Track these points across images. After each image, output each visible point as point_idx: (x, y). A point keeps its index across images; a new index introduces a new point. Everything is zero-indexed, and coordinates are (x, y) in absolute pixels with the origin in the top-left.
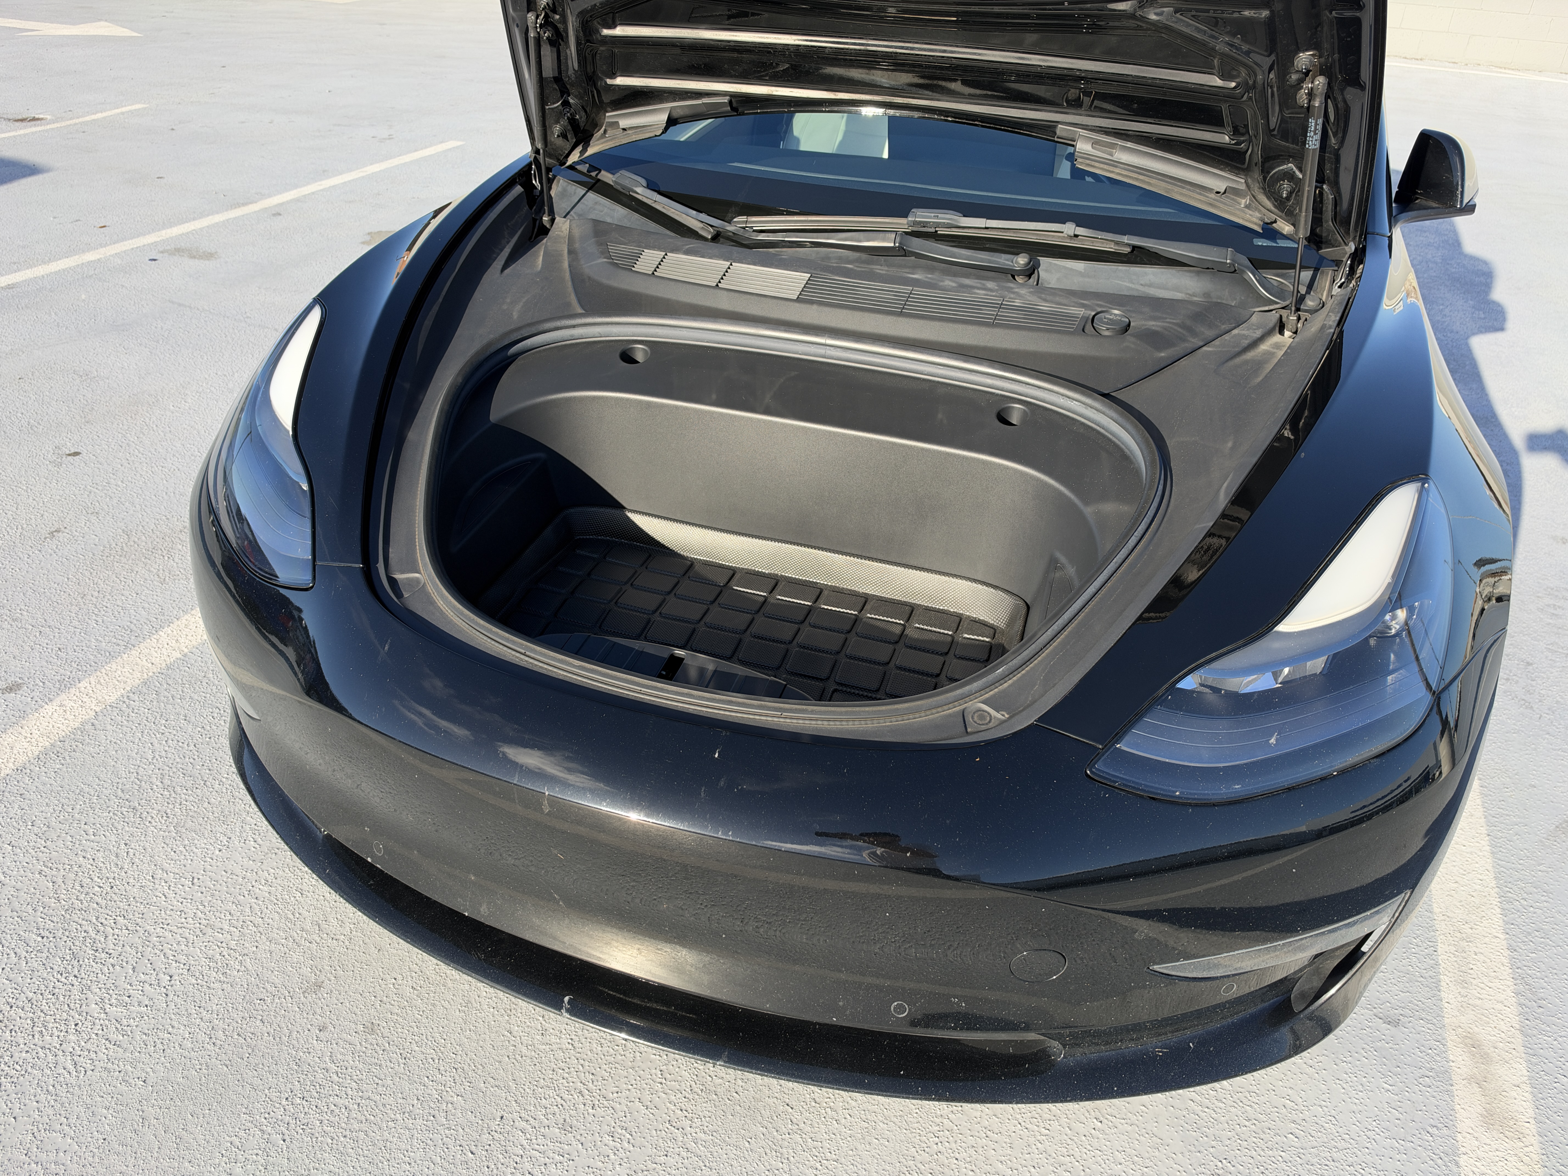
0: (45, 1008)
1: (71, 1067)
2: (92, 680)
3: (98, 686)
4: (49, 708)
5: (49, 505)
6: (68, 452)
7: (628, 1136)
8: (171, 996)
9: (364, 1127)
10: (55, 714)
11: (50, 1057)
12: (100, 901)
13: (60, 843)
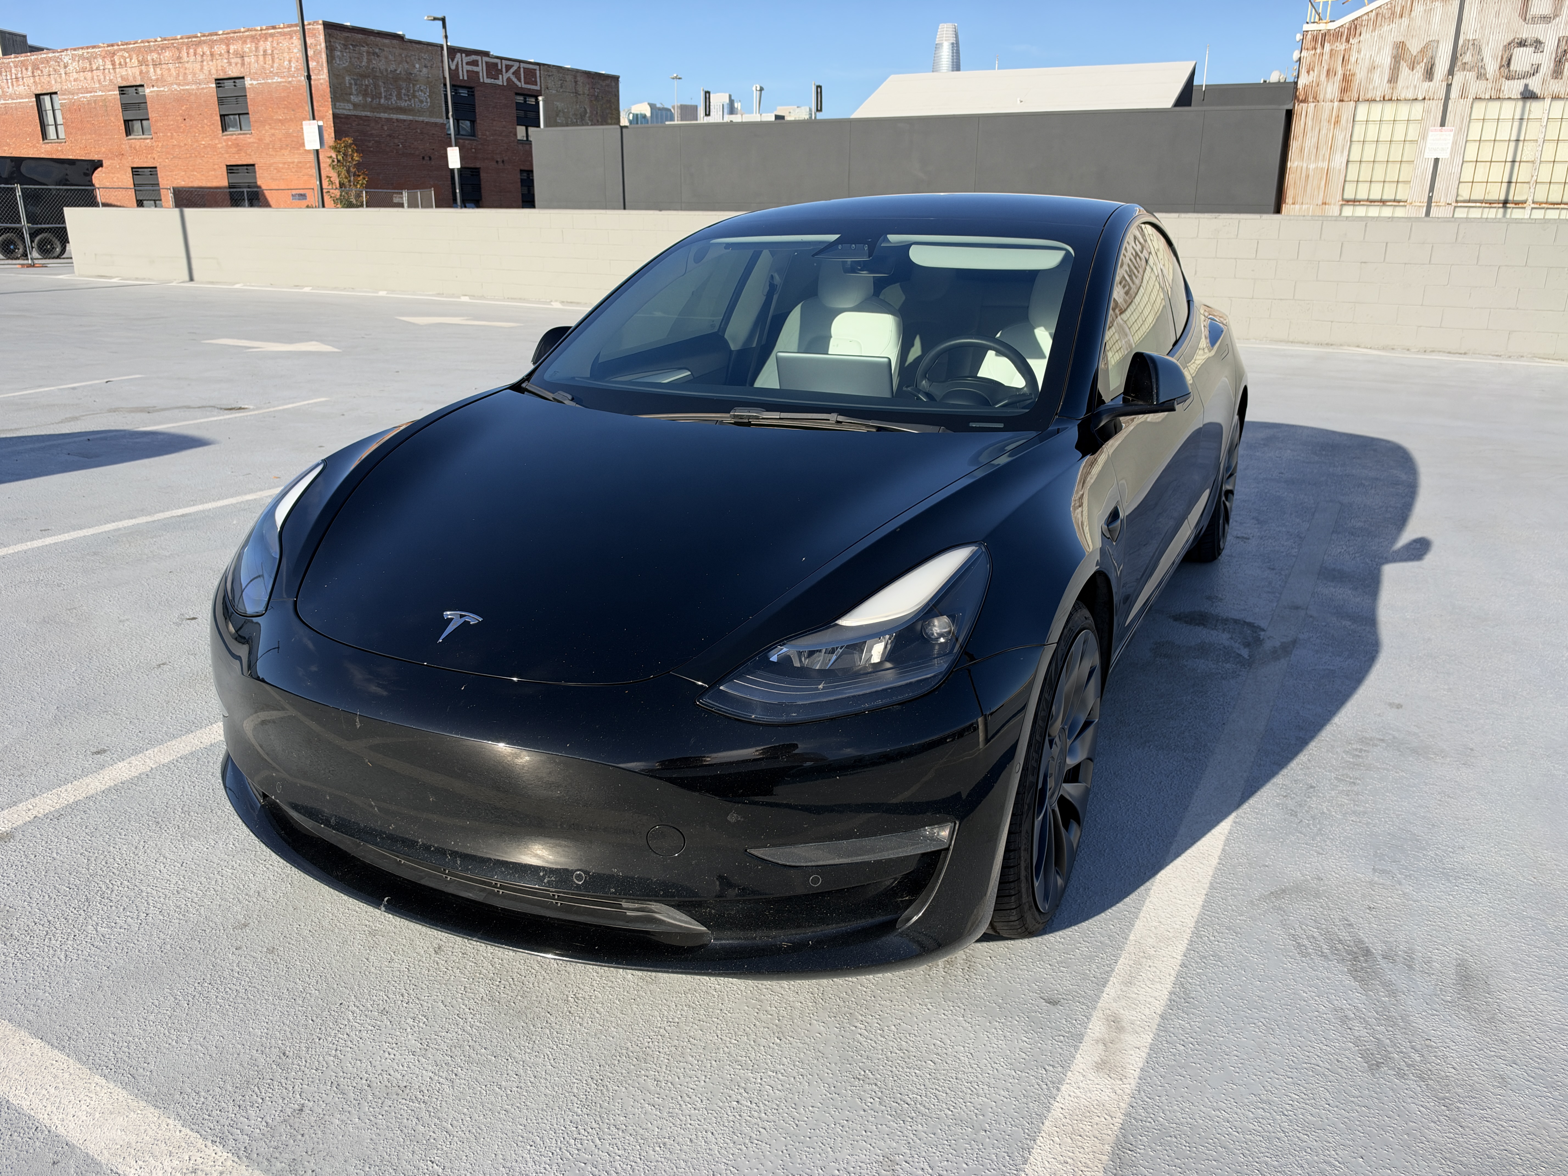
0: (58, 925)
1: (62, 957)
2: (156, 750)
3: (159, 754)
4: (121, 764)
5: (164, 649)
6: (188, 617)
7: (425, 1020)
8: (143, 924)
9: (244, 1002)
10: (124, 768)
11: (51, 952)
12: (115, 871)
13: (101, 839)
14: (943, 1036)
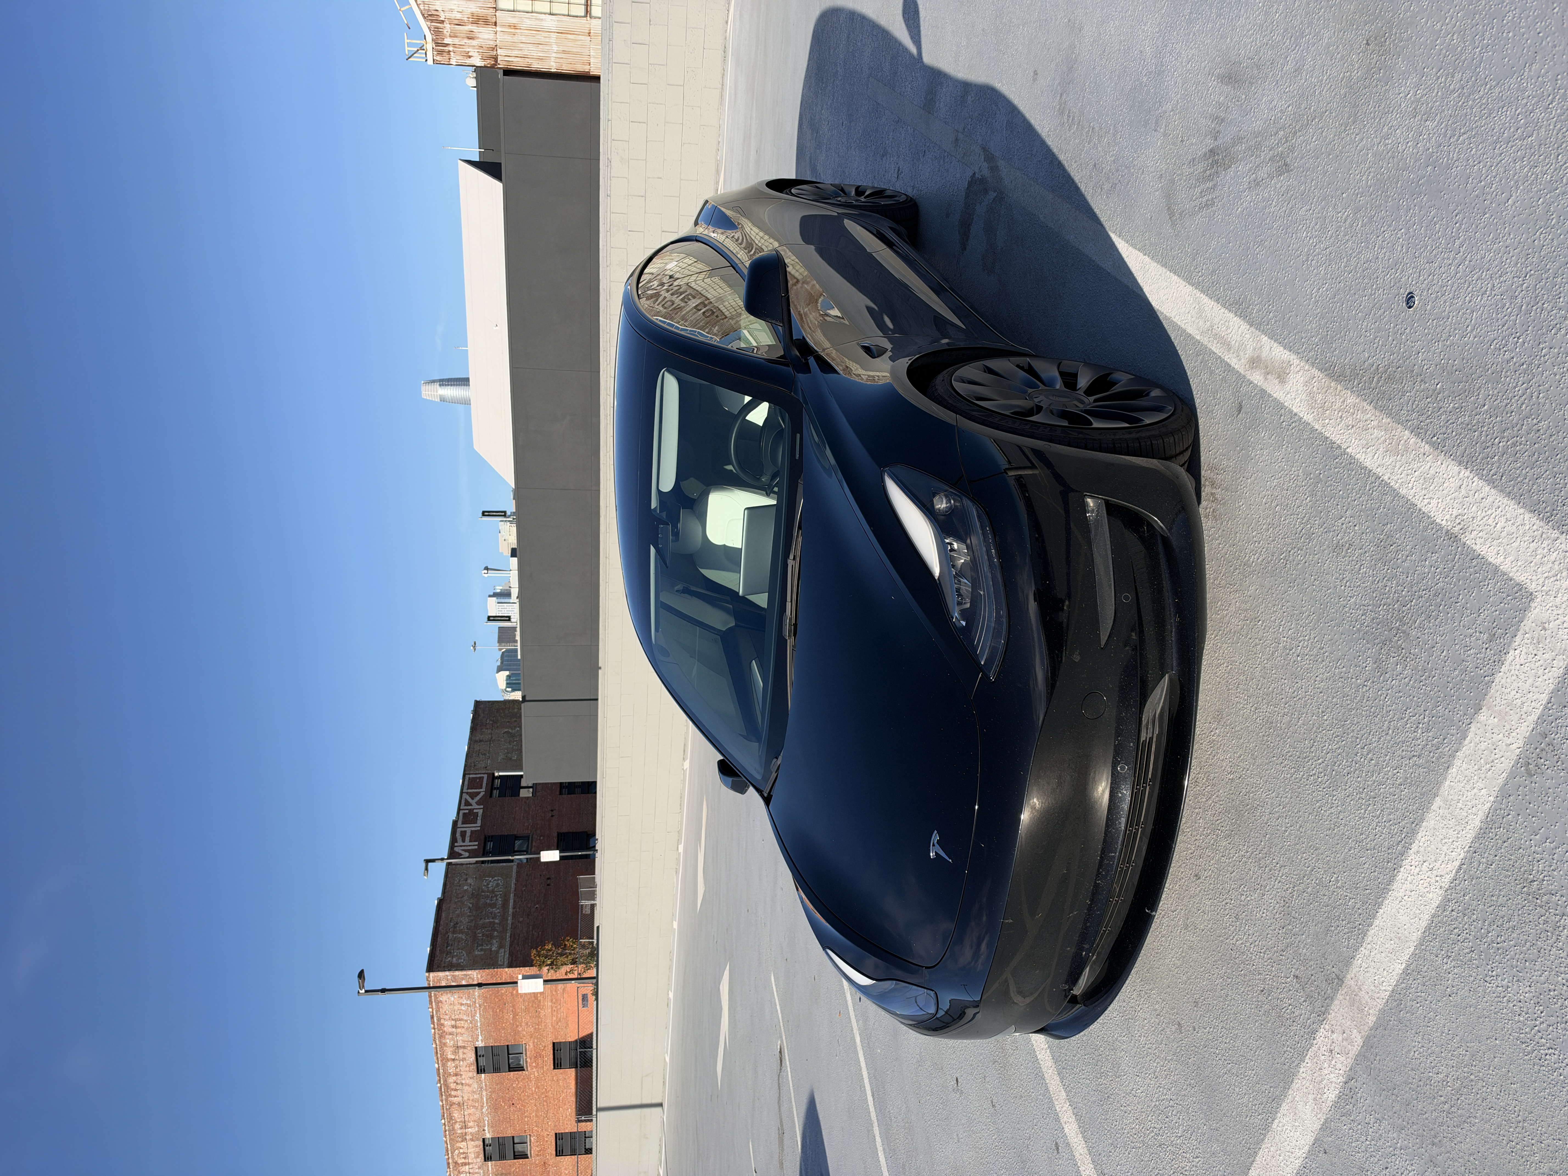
0: (1176, 1166)
1: (1197, 1160)
2: (1056, 1103)
3: (1059, 1100)
4: (1066, 1130)
5: (980, 1103)
6: (956, 1085)
7: (1242, 887)
8: (1177, 1102)
9: (1229, 1022)
10: (1069, 1127)
11: (1194, 1169)
12: (1142, 1127)
13: (1119, 1140)
14: (1260, 496)
